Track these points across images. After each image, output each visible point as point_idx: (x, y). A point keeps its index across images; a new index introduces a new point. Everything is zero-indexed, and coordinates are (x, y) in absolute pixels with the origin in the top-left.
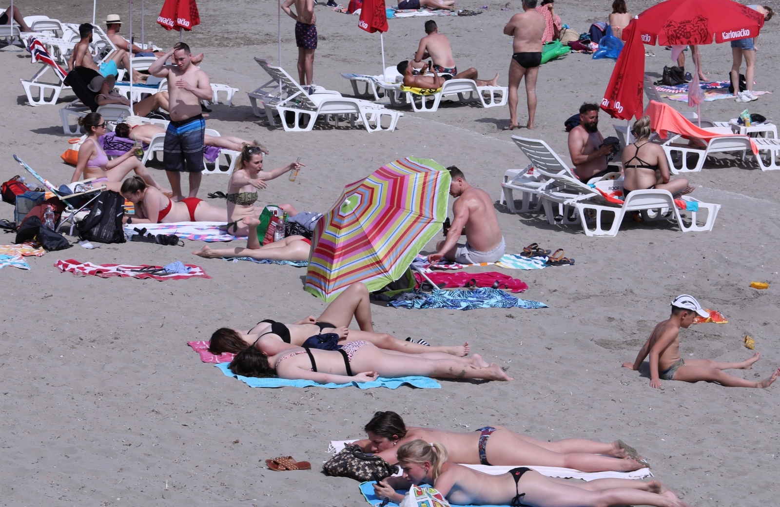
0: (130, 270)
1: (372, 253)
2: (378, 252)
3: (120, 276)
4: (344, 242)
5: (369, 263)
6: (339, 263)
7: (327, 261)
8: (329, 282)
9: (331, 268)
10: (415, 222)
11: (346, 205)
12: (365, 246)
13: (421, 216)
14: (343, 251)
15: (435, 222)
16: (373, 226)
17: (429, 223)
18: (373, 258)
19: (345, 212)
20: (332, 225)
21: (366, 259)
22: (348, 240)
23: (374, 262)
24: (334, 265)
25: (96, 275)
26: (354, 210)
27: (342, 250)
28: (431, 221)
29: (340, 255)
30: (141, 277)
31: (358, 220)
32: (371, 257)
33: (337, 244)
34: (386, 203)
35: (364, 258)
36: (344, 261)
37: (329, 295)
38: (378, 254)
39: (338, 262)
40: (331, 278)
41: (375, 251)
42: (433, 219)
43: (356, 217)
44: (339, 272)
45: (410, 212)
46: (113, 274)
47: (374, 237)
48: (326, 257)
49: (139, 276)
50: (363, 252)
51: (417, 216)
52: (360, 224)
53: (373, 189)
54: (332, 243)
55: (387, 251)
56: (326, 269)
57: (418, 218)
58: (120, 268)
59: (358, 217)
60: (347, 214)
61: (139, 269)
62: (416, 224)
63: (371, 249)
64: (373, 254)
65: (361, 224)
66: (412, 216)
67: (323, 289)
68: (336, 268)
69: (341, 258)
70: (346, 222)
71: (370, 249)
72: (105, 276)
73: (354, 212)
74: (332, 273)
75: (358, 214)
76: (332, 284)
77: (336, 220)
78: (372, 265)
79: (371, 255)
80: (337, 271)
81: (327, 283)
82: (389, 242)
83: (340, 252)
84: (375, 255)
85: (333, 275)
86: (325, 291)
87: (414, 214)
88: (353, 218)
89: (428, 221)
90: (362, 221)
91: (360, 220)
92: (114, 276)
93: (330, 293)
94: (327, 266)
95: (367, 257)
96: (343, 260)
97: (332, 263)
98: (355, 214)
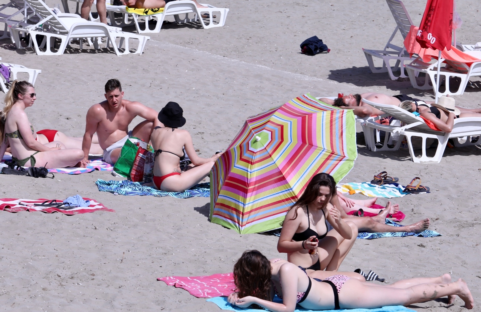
0: (33, 204)
1: (288, 188)
2: (293, 188)
3: (28, 210)
4: (256, 177)
5: (284, 198)
6: (253, 197)
7: (239, 195)
8: (243, 214)
9: (245, 201)
10: (327, 159)
11: (256, 141)
12: (279, 181)
13: (333, 154)
14: (257, 185)
15: (347, 160)
16: (286, 163)
17: (341, 160)
18: (288, 193)
19: (256, 148)
20: (241, 159)
21: (281, 194)
22: (261, 175)
23: (289, 197)
24: (248, 199)
25: (4, 210)
26: (265, 146)
27: (255, 184)
28: (343, 158)
29: (254, 190)
30: (48, 212)
31: (270, 156)
32: (286, 192)
33: (249, 178)
34: (298, 140)
35: (278, 193)
36: (258, 195)
37: (243, 227)
38: (294, 189)
39: (251, 196)
40: (245, 211)
41: (290, 187)
42: (345, 157)
43: (269, 153)
44: (253, 206)
45: (323, 149)
46: (21, 209)
47: (289, 173)
48: (237, 190)
49: (46, 210)
50: (277, 188)
51: (329, 154)
52: (273, 160)
53: (282, 127)
54: (244, 177)
55: (302, 187)
56: (239, 202)
57: (330, 156)
58: (22, 203)
59: (270, 153)
60: (258, 150)
61: (41, 204)
62: (329, 161)
63: (286, 185)
64: (289, 190)
65: (275, 160)
66: (324, 154)
67: (236, 221)
68: (249, 201)
69: (254, 192)
70: (257, 157)
71: (284, 184)
72: (14, 211)
73: (265, 148)
74: (246, 206)
75: (270, 150)
76: (246, 217)
77: (246, 155)
78: (287, 199)
79: (286, 191)
80: (250, 205)
81: (241, 215)
82: (303, 178)
83: (253, 187)
84: (291, 191)
85: (247, 209)
86: (239, 223)
87: (326, 152)
88: (266, 154)
89: (340, 159)
90: (275, 156)
91: (272, 156)
92: (23, 210)
93: (245, 225)
94: (239, 200)
95: (282, 192)
96: (256, 194)
97: (245, 197)
98: (267, 150)
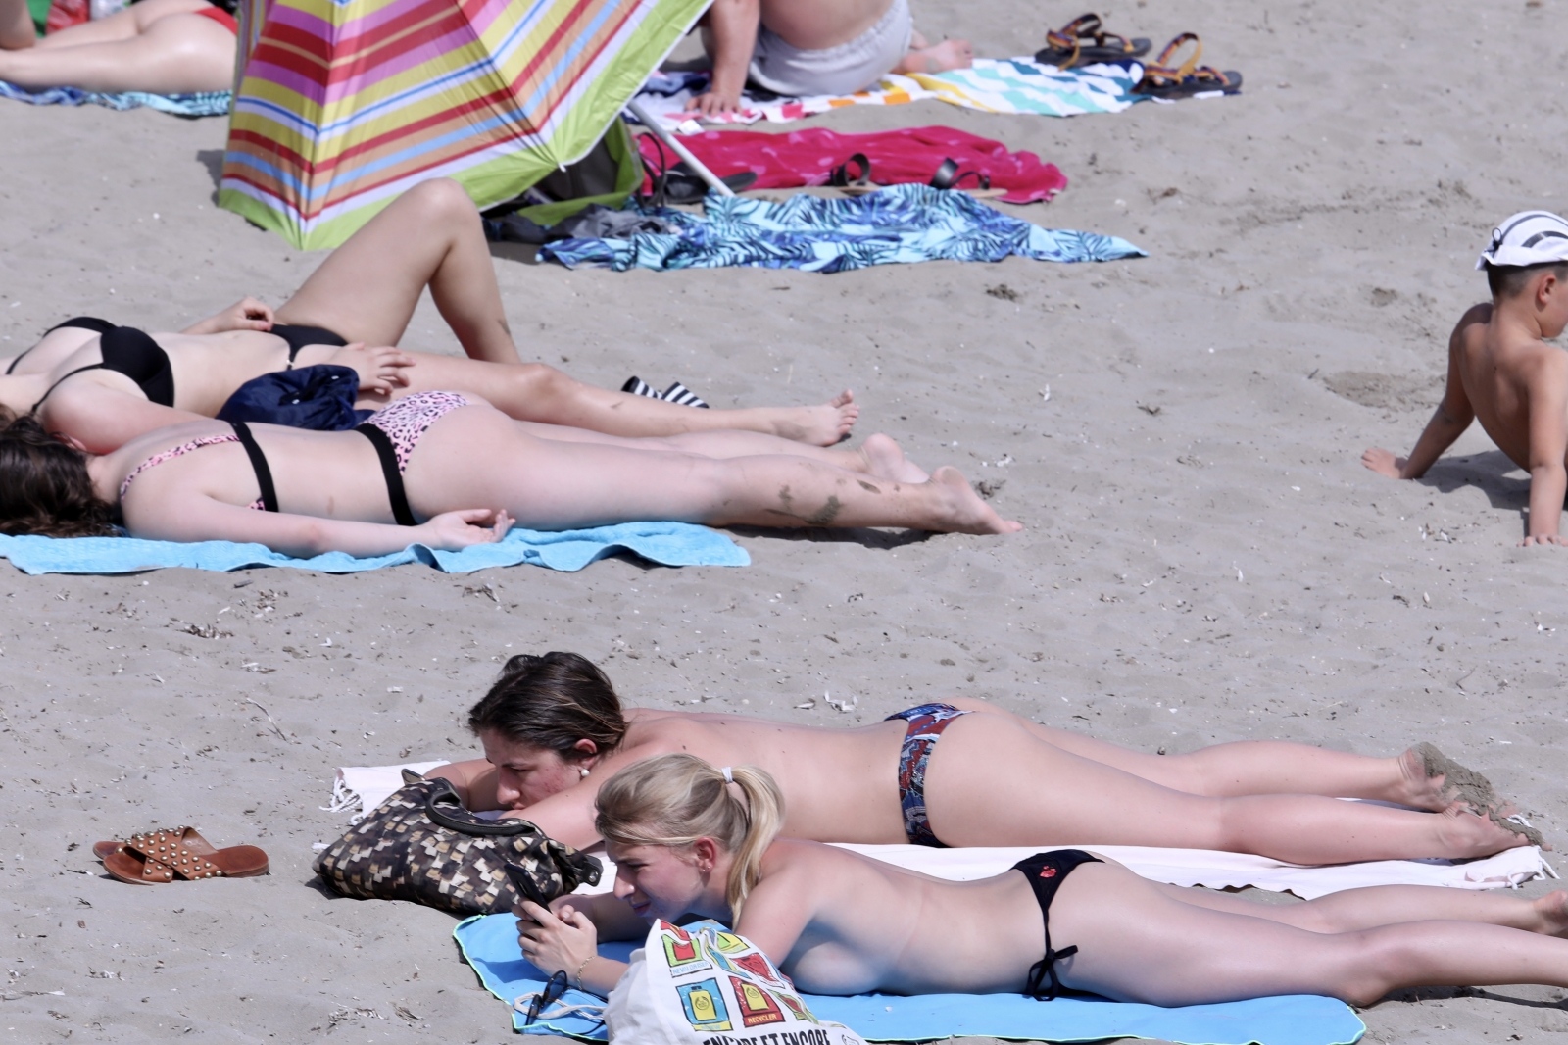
1: (476, 58)
2: (497, 55)
4: (364, 20)
5: (464, 100)
6: (349, 100)
7: (301, 90)
8: (312, 171)
9: (318, 118)
12: (446, 32)
14: (364, 53)
18: (480, 78)
21: (453, 83)
22: (381, 12)
23: (484, 93)
24: (330, 108)
27: (358, 48)
29: (351, 70)
32: (471, 76)
33: (337, 24)
35: (443, 80)
36: (368, 91)
37: (313, 221)
38: (499, 63)
39: (343, 94)
40: (320, 158)
41: (484, 52)
44: (348, 136)
48: (296, 76)
50: (438, 58)
54: (319, 21)
55: (535, 51)
56: (300, 121)
63: (473, 45)
64: (481, 65)
67: (291, 197)
68: (336, 116)
69: (356, 80)
71: (465, 42)
74: (324, 137)
76: (322, 180)
78: (477, 104)
79: (473, 69)
80: (339, 130)
81: (305, 174)
83: (350, 58)
84: (488, 68)
85: (327, 145)
86: (297, 207)
93: (317, 213)
94: (301, 112)
95: (456, 76)
96: (362, 87)
97: (320, 100)
